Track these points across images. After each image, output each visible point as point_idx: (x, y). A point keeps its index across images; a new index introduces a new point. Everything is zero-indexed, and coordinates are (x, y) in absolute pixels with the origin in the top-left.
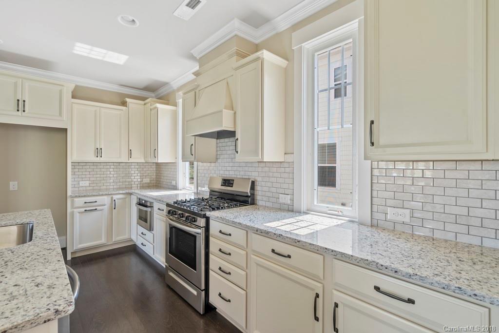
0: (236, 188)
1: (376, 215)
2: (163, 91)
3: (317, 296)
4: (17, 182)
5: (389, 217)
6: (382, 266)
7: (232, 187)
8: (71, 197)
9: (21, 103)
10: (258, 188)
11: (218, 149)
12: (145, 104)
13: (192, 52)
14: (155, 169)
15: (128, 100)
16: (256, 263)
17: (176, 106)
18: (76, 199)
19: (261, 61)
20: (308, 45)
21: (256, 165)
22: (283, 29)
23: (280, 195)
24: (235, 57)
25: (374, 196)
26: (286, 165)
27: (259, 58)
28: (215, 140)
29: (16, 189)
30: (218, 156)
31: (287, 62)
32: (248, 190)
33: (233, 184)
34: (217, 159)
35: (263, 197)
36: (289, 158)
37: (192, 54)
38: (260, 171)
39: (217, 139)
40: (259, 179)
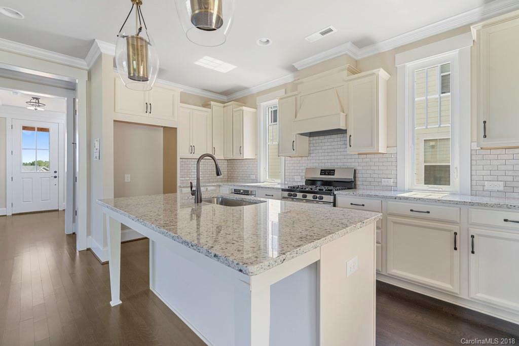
0: (337, 176)
1: (474, 188)
2: (238, 95)
3: (456, 234)
4: (130, 175)
5: (486, 188)
6: (511, 206)
7: (334, 175)
8: (180, 187)
9: (149, 106)
10: (358, 175)
11: (312, 145)
12: (224, 107)
13: (294, 64)
14: (226, 166)
15: (212, 103)
16: (393, 222)
17: (256, 109)
18: (183, 189)
19: (376, 77)
20: (410, 65)
21: (357, 156)
22: (386, 50)
23: (383, 179)
24: (346, 72)
25: (473, 174)
26: (387, 156)
27: (375, 74)
28: (308, 138)
29: (129, 181)
30: (311, 152)
31: (390, 76)
32: (352, 177)
33: (334, 173)
34: (310, 154)
35: (364, 182)
36: (393, 150)
37: (294, 66)
38: (359, 161)
39: (310, 137)
40: (358, 168)
